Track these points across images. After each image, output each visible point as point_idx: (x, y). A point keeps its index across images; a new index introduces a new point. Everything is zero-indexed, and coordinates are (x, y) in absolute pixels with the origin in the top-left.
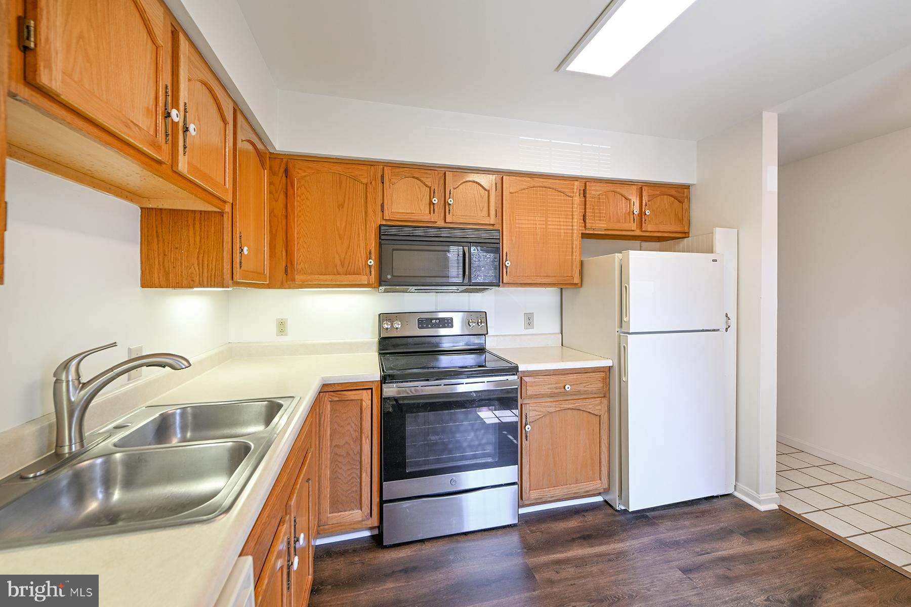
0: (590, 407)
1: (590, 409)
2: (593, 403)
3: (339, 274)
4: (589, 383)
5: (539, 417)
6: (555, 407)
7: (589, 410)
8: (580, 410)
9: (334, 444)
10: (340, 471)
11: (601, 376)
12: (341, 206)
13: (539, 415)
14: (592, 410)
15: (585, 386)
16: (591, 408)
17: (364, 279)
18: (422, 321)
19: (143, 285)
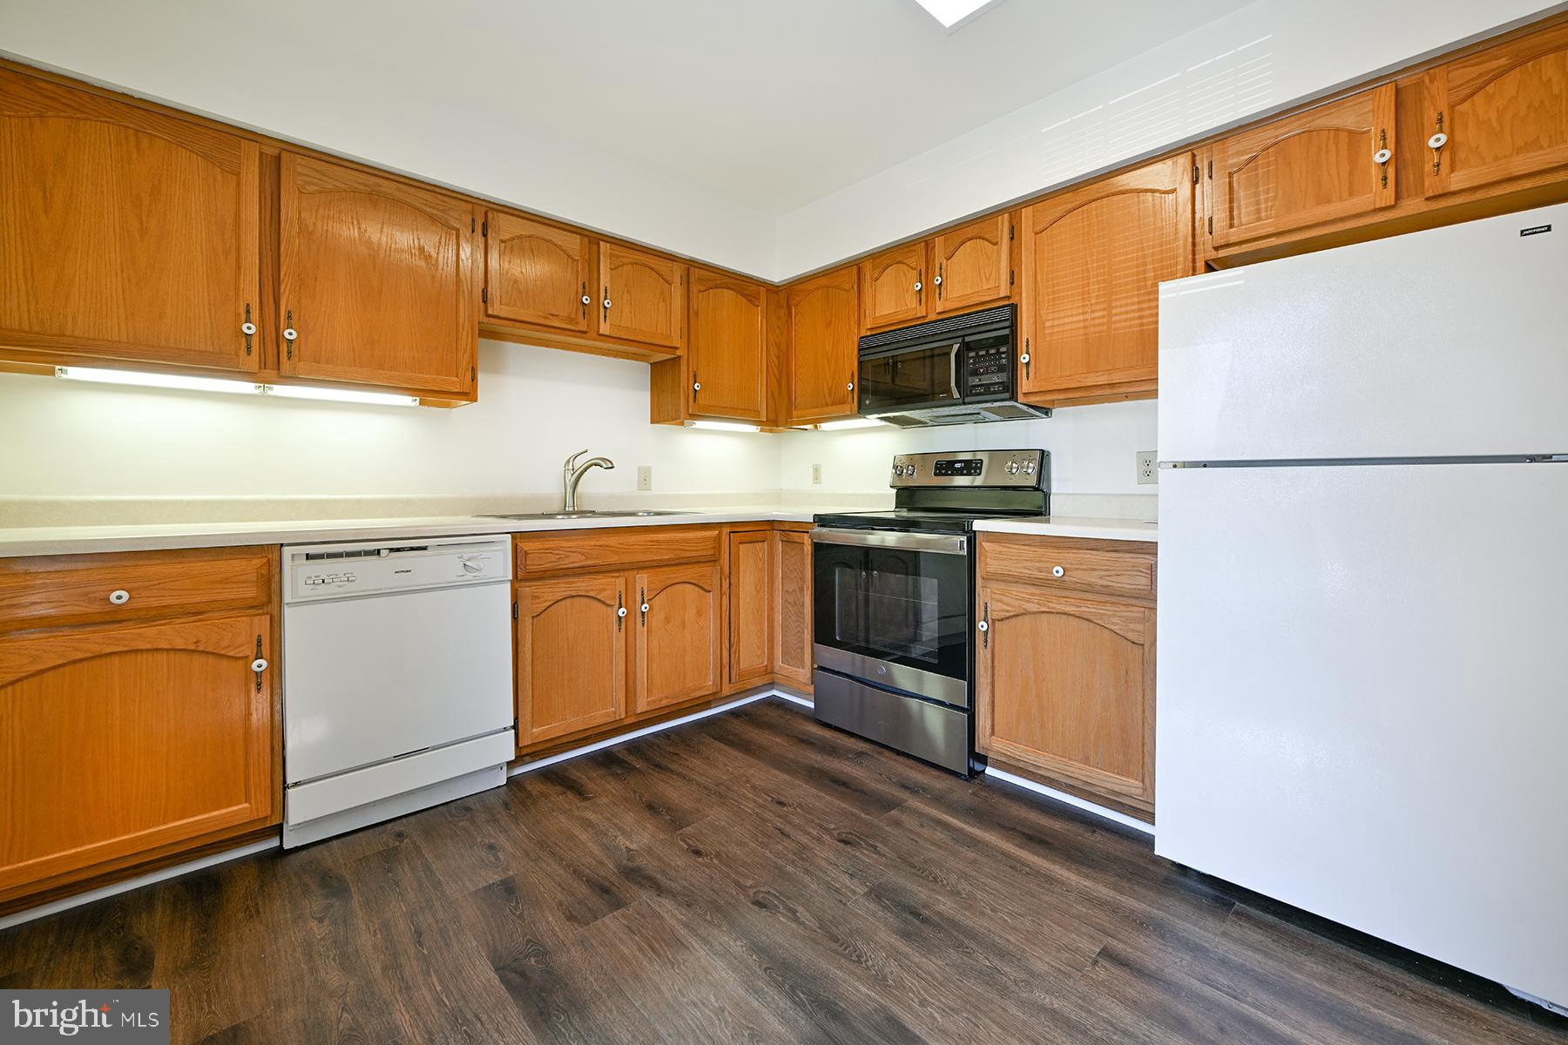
0: (1116, 620)
1: (1113, 624)
2: (1124, 614)
3: (827, 405)
4: (1113, 573)
5: (1008, 614)
6: (1038, 604)
7: (1113, 627)
8: (1091, 621)
9: (785, 589)
10: (790, 620)
11: (1146, 561)
12: (829, 325)
13: (1008, 611)
14: (1121, 629)
15: (1104, 576)
16: (1118, 624)
17: (847, 408)
18: (941, 465)
19: (652, 423)
